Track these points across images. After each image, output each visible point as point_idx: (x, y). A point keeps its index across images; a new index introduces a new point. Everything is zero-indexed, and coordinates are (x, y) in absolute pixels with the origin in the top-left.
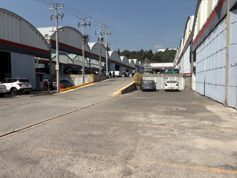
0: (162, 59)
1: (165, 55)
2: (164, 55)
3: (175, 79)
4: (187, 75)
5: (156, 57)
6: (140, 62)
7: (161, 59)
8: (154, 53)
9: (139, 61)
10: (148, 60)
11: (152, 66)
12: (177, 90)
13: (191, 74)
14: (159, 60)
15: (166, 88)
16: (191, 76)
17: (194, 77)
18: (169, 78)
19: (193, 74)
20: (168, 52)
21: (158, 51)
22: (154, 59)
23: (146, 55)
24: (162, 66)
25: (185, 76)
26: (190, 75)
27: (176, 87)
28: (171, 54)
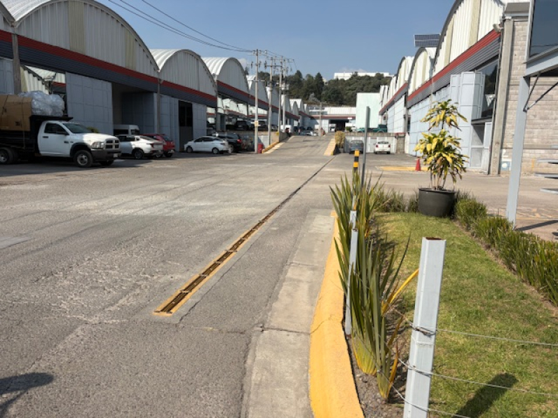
0: (345, 97)
1: (350, 88)
2: (348, 88)
3: (386, 139)
4: (400, 135)
5: (333, 93)
6: (305, 105)
7: (342, 98)
8: (325, 80)
9: (304, 103)
10: (316, 99)
11: (328, 113)
12: (388, 153)
13: (405, 134)
14: (340, 99)
15: (377, 150)
16: (404, 137)
17: (407, 137)
18: (378, 138)
19: (407, 134)
20: (356, 82)
21: (335, 78)
22: (329, 97)
23: (312, 87)
24: (348, 113)
25: (397, 136)
26: (403, 135)
27: (388, 149)
28: (364, 85)
